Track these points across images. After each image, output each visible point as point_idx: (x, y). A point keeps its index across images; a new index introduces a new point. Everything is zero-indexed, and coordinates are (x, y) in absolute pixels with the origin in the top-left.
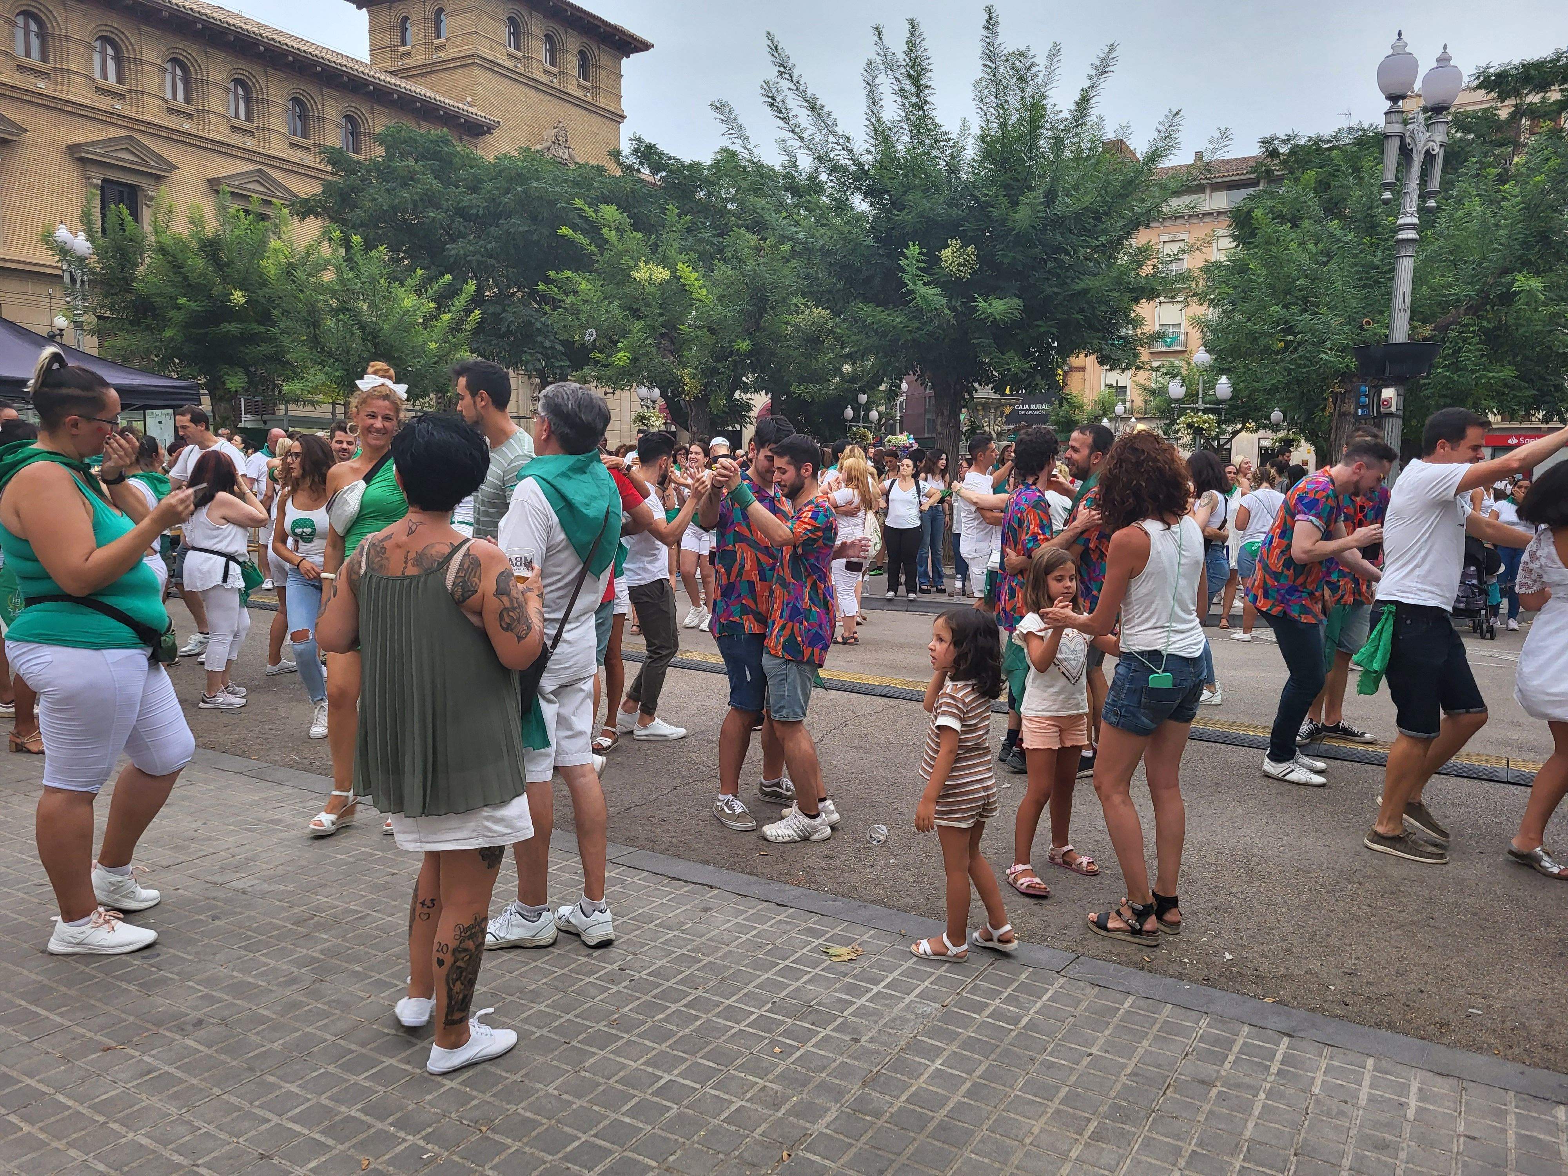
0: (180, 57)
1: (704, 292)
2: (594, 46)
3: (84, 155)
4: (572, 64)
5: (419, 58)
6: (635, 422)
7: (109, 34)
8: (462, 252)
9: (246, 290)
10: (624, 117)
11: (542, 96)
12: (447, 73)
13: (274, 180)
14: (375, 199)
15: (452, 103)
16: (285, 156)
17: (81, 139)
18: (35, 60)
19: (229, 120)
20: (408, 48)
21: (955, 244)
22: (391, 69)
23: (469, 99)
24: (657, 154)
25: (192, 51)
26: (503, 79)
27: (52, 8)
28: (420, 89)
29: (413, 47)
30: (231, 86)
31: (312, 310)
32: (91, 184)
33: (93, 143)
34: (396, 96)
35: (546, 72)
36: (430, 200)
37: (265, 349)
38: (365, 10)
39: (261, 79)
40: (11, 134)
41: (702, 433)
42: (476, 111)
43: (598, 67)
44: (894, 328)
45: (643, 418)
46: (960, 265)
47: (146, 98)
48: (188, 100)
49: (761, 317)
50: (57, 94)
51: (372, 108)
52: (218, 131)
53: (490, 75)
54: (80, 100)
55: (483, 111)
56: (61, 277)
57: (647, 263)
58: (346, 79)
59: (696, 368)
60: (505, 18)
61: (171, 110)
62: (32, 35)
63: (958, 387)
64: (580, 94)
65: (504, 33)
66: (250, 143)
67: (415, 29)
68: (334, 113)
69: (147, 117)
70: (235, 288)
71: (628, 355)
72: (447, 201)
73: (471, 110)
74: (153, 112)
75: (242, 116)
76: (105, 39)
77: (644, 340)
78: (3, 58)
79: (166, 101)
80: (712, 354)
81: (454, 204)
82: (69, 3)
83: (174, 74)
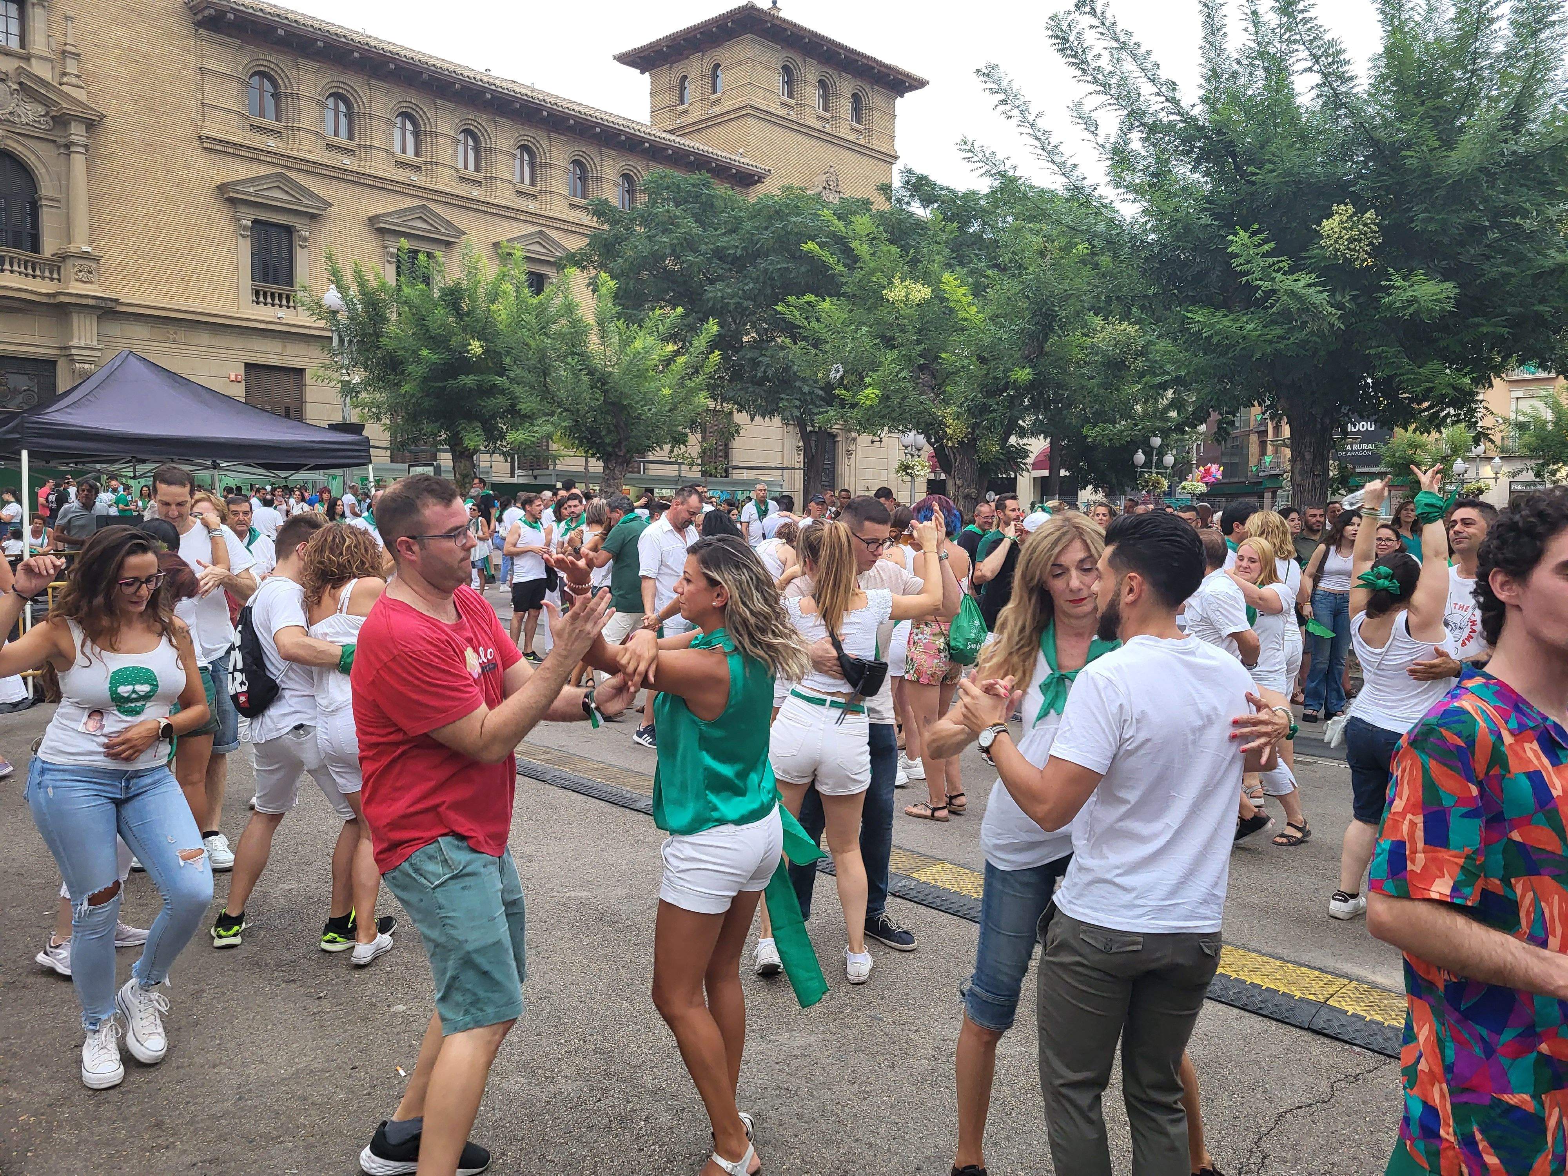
0: (471, 128)
1: (974, 310)
2: (867, 88)
3: (382, 225)
4: (845, 107)
5: (695, 115)
6: (898, 472)
7: (408, 110)
8: (719, 294)
9: (486, 340)
10: (896, 158)
11: (813, 142)
12: (721, 127)
13: (553, 241)
14: (636, 247)
15: (724, 154)
16: (565, 217)
17: (380, 211)
18: (342, 139)
19: (514, 185)
20: (685, 106)
21: (1343, 211)
22: (669, 128)
23: (742, 150)
24: (929, 185)
25: (482, 121)
26: (776, 128)
27: (358, 89)
28: (694, 143)
30: (518, 152)
31: (542, 355)
32: (388, 253)
33: (390, 214)
34: (670, 152)
35: (819, 117)
36: (690, 244)
37: (500, 402)
38: (647, 74)
39: (545, 144)
40: (318, 208)
41: (969, 486)
42: (748, 161)
43: (871, 109)
44: (1244, 338)
45: (907, 467)
46: (1351, 240)
47: (440, 168)
48: (477, 169)
49: (1046, 338)
50: (361, 170)
51: (648, 165)
52: (504, 196)
53: (763, 124)
54: (380, 174)
55: (755, 161)
56: (331, 338)
57: (903, 280)
58: (623, 137)
59: (961, 406)
60: (779, 67)
61: (462, 179)
62: (341, 115)
63: (1327, 421)
64: (852, 137)
65: (778, 81)
66: (532, 206)
67: (693, 86)
68: (611, 172)
69: (440, 187)
70: (473, 338)
71: (877, 392)
72: (706, 244)
73: (742, 160)
74: (445, 182)
75: (527, 180)
76: (405, 115)
77: (898, 372)
78: (313, 138)
79: (457, 170)
80: (983, 387)
81: (712, 246)
82: (372, 82)
83: (466, 144)
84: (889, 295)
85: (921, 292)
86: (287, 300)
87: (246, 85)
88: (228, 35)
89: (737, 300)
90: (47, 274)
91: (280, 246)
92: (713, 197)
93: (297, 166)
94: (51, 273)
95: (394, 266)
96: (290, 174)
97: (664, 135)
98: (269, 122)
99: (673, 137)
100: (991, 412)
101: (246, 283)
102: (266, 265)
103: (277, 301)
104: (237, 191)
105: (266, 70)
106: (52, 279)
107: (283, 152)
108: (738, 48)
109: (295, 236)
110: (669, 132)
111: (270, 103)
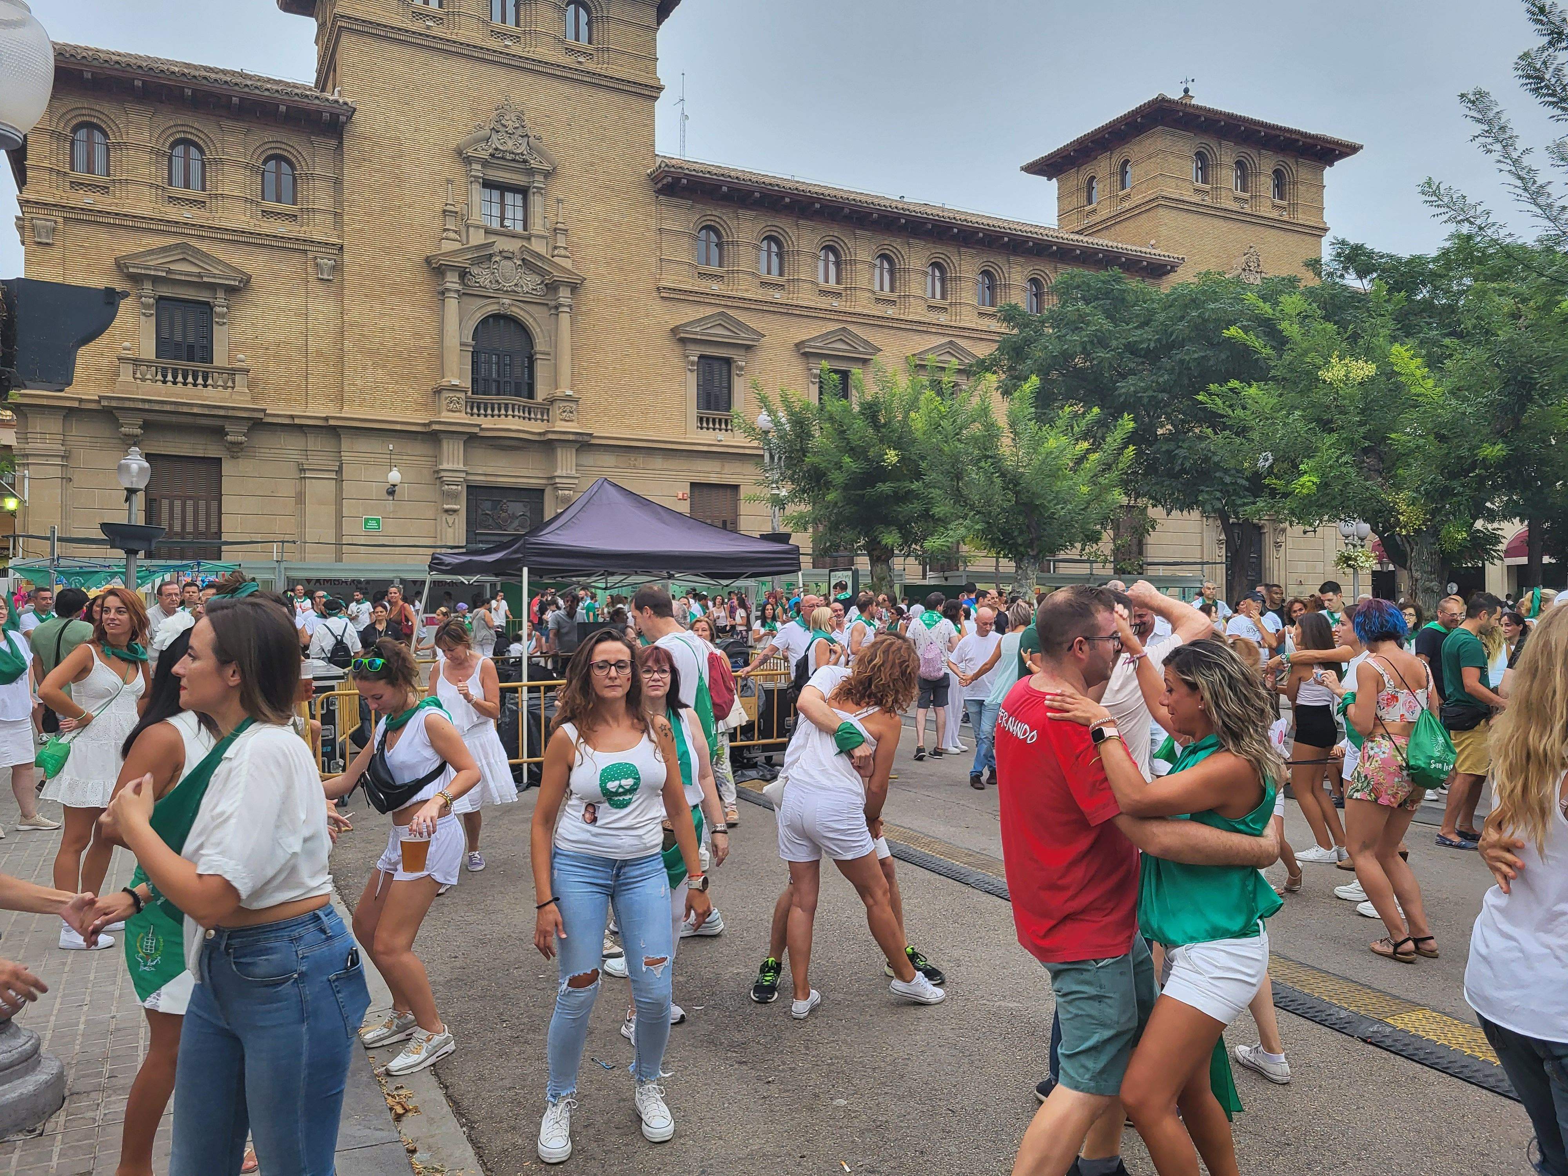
0: (887, 252)
2: (1291, 162)
3: (807, 350)
4: (1266, 184)
5: (1104, 213)
6: (1337, 564)
7: (831, 243)
8: (1132, 389)
9: (900, 449)
11: (1231, 225)
12: (1131, 221)
13: (963, 349)
14: (1046, 348)
15: (1134, 248)
16: (974, 326)
17: (804, 338)
18: (774, 277)
19: (926, 300)
20: (1093, 205)
22: (1077, 229)
23: (1153, 242)
24: (1364, 254)
25: (897, 245)
26: (1190, 215)
27: (787, 230)
28: (1102, 241)
29: (1099, 203)
30: (930, 270)
31: (955, 459)
32: (812, 374)
33: (814, 339)
34: (1078, 252)
35: (1236, 199)
36: (1101, 341)
37: (916, 507)
38: (1054, 179)
39: (955, 259)
40: (753, 340)
41: (1429, 579)
42: (1159, 252)
43: (1295, 183)
45: (1348, 559)
47: (858, 293)
48: (892, 289)
50: (790, 302)
51: (1056, 268)
52: (917, 312)
53: (1174, 213)
54: (805, 304)
55: (1167, 251)
56: (763, 456)
57: (1341, 358)
58: (1031, 244)
59: (1417, 490)
60: (1192, 154)
61: (878, 300)
62: (773, 255)
64: (1275, 214)
65: (1190, 168)
66: (943, 318)
67: (1101, 186)
68: (1019, 278)
69: (859, 310)
70: (889, 447)
71: (1315, 480)
72: (1117, 339)
73: (1153, 251)
74: (863, 304)
75: (938, 295)
76: (828, 248)
77: (1338, 458)
78: (749, 278)
79: (874, 293)
80: (1443, 469)
81: (1124, 341)
82: (801, 222)
83: (882, 268)
84: (1326, 375)
85: (1364, 369)
86: (725, 424)
87: (696, 239)
88: (682, 198)
89: (1150, 393)
90: (539, 416)
91: (721, 375)
92: (1124, 291)
93: (735, 304)
94: (542, 415)
95: (817, 385)
96: (730, 312)
97: (1072, 236)
98: (714, 269)
99: (1081, 238)
100: (1455, 495)
101: (693, 411)
102: (709, 395)
103: (717, 426)
104: (687, 332)
105: (712, 223)
106: (543, 420)
107: (725, 293)
108: (1148, 142)
109: (733, 366)
110: (1077, 233)
111: (714, 251)
